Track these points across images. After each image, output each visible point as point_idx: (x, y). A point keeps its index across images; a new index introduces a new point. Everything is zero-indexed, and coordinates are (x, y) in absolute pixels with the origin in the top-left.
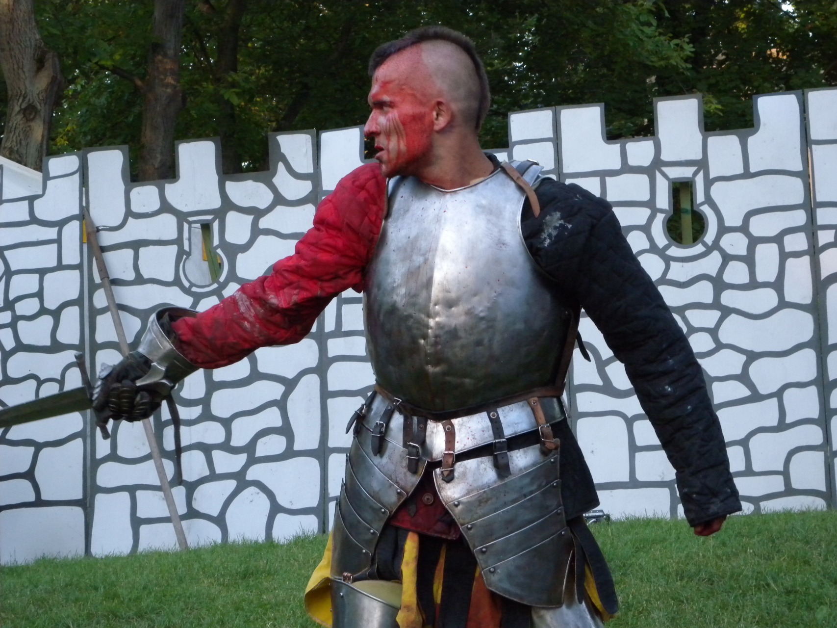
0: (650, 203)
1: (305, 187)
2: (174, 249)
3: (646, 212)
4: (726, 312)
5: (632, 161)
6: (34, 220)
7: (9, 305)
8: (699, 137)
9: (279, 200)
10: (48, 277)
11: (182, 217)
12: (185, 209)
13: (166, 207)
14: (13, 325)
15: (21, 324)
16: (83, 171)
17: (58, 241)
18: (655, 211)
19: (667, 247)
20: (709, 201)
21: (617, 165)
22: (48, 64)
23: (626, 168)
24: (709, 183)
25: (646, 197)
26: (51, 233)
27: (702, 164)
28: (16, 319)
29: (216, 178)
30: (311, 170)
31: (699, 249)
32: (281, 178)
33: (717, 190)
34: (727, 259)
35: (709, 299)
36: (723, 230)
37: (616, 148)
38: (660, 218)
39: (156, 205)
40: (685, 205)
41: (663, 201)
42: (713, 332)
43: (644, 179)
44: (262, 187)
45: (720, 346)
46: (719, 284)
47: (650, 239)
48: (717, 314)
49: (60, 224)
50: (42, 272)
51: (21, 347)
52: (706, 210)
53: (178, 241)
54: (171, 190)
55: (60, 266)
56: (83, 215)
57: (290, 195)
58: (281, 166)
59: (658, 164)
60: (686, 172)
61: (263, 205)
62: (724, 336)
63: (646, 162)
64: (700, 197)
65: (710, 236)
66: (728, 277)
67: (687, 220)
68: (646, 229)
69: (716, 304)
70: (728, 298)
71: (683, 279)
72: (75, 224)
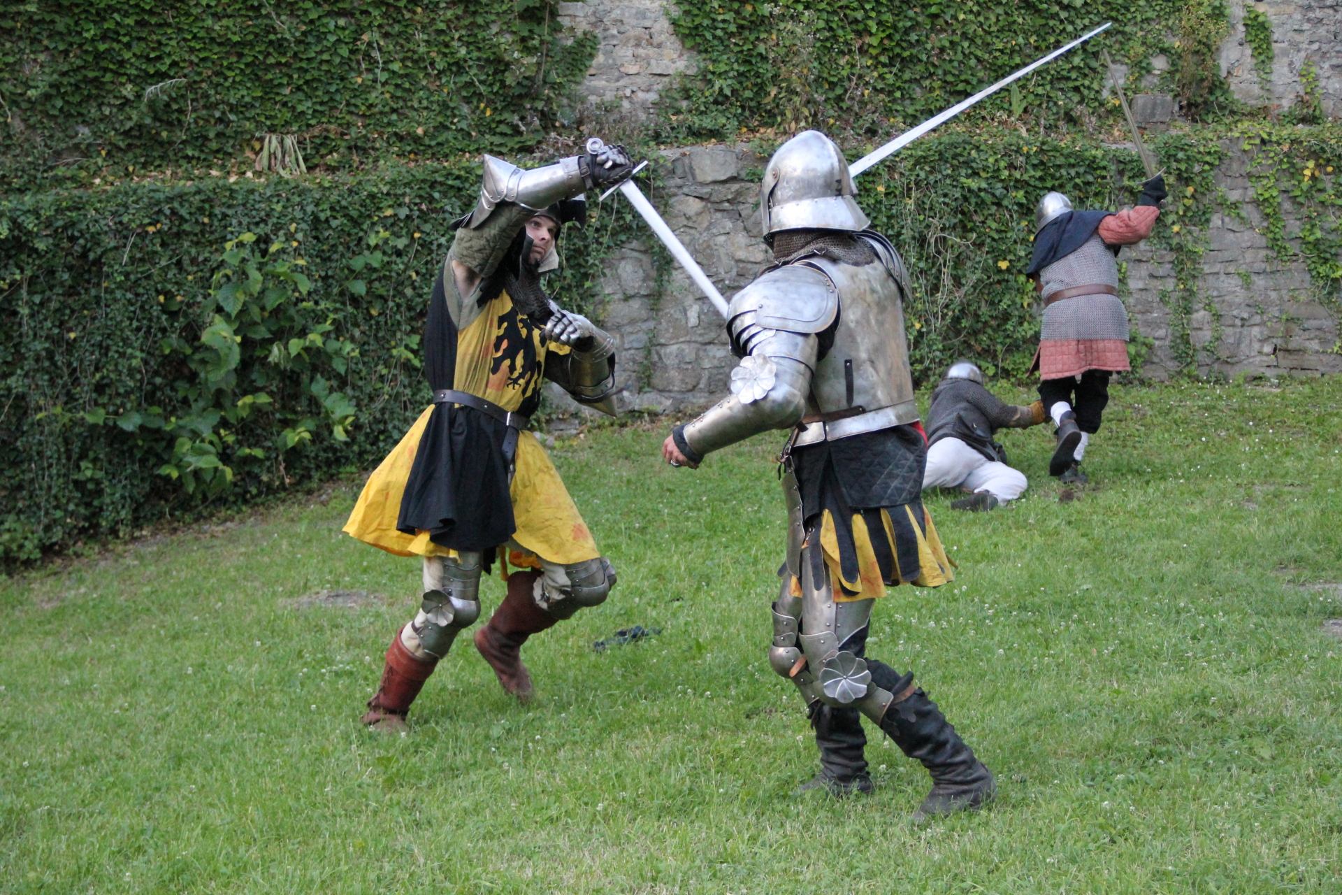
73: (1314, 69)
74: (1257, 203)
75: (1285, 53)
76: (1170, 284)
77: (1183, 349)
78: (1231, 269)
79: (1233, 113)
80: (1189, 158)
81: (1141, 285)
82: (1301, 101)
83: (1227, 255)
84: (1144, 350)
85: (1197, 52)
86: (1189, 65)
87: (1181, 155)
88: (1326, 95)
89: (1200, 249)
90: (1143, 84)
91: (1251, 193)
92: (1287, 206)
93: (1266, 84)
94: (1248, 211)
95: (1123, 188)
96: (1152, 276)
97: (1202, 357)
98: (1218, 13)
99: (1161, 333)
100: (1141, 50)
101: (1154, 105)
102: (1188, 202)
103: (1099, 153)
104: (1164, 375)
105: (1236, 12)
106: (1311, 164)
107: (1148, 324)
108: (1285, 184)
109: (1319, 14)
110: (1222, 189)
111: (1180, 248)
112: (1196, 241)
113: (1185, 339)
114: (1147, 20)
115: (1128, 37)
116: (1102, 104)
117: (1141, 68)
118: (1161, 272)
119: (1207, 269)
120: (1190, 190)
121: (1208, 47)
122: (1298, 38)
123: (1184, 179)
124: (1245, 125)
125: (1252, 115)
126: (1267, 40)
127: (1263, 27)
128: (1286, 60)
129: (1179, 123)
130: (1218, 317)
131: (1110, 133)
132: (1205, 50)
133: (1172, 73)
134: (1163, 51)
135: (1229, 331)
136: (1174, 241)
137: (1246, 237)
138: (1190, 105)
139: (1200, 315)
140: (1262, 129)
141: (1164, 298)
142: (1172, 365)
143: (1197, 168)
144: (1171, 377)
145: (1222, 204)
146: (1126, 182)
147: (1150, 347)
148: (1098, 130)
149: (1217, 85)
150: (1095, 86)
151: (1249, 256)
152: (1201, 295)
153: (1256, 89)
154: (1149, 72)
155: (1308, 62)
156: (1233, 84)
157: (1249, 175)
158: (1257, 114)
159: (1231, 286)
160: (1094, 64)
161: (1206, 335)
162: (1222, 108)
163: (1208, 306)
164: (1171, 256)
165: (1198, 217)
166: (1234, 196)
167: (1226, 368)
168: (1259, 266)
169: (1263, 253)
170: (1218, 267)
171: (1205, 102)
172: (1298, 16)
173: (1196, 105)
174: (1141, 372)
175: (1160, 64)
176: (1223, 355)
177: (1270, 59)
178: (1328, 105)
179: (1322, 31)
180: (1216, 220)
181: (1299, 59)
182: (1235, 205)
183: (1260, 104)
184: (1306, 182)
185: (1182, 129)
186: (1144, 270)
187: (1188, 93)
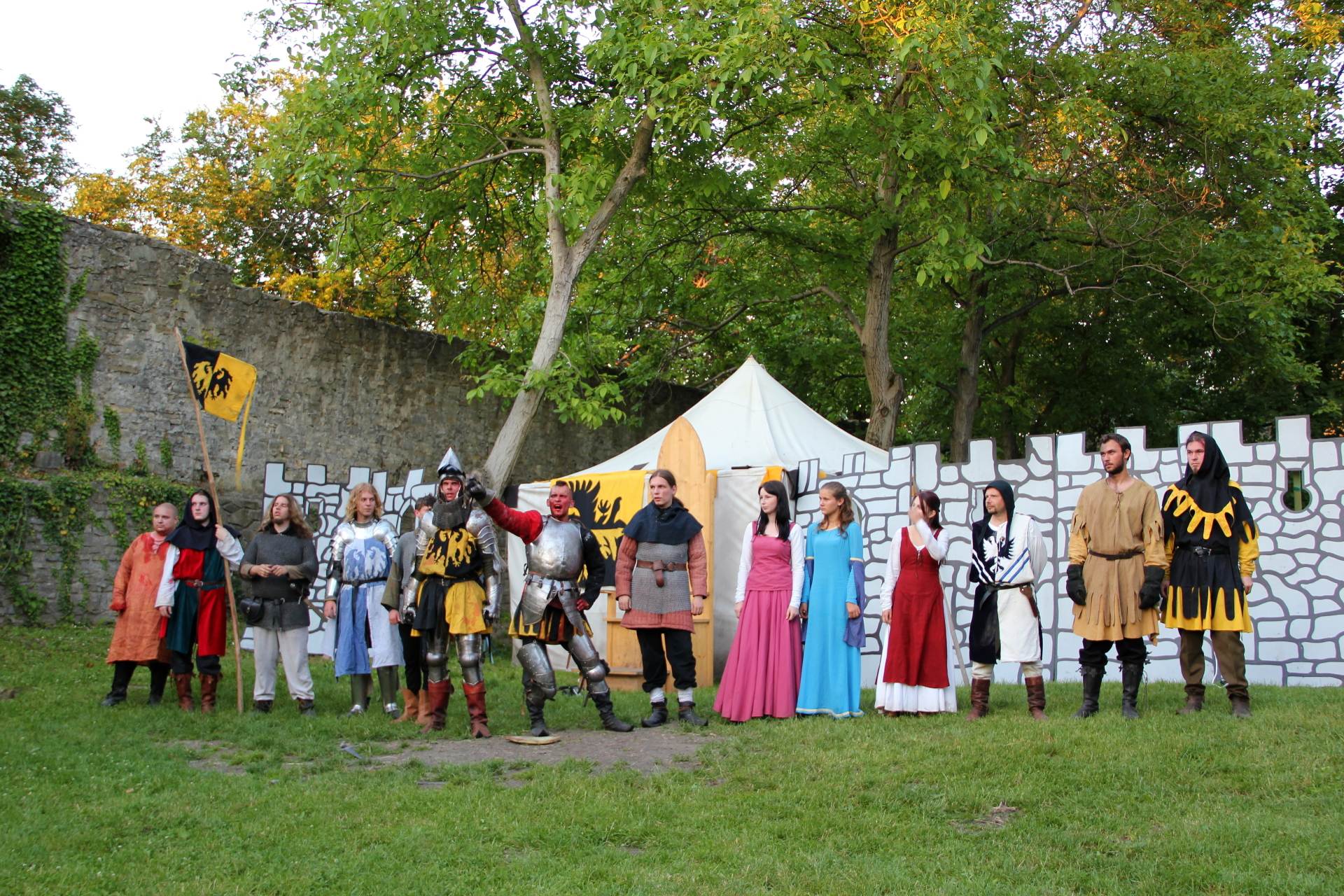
0: (1272, 484)
1: (1048, 469)
2: (966, 504)
3: (1270, 490)
4: (1324, 555)
5: (1260, 457)
6: (883, 485)
7: (867, 534)
8: (1307, 442)
9: (1031, 476)
10: (890, 518)
11: (971, 485)
12: (973, 481)
13: (961, 479)
14: (869, 546)
15: (874, 546)
16: (913, 456)
17: (897, 498)
18: (1275, 489)
19: (1283, 512)
20: (1313, 483)
21: (1250, 459)
22: (897, 382)
23: (1256, 461)
24: (1313, 472)
25: (1269, 480)
26: (893, 493)
27: (1309, 460)
28: (871, 543)
29: (992, 462)
30: (1051, 459)
31: (1305, 514)
32: (1033, 463)
33: (1317, 477)
34: (1325, 521)
35: (1312, 547)
36: (1322, 502)
37: (1249, 448)
38: (1279, 494)
39: (956, 478)
40: (1297, 485)
41: (1281, 482)
42: (1315, 568)
43: (1269, 468)
44: (1020, 468)
45: (1319, 577)
46: (1319, 537)
47: (1272, 506)
48: (1317, 556)
49: (899, 487)
50: (887, 516)
51: (873, 559)
52: (1311, 489)
53: (969, 500)
54: (964, 468)
55: (898, 513)
56: (912, 483)
57: (1037, 474)
58: (1033, 456)
59: (1278, 459)
60: (1297, 465)
61: (1021, 480)
62: (1322, 570)
63: (1270, 457)
64: (1307, 480)
65: (1313, 505)
66: (1325, 533)
67: (1298, 496)
68: (1269, 500)
69: (1317, 550)
70: (1325, 546)
71: (1294, 533)
72: (908, 488)
73: (144, 445)
74: (112, 519)
75: (127, 435)
76: (59, 566)
77: (66, 605)
78: (96, 558)
79: (97, 466)
80: (73, 492)
81: (40, 565)
82: (136, 463)
83: (94, 549)
84: (42, 606)
85: (76, 430)
86: (71, 436)
87: (68, 489)
88: (150, 461)
89: (78, 545)
90: (43, 445)
91: (109, 514)
92: (130, 522)
93: (117, 452)
94: (107, 524)
95: (31, 507)
96: (48, 560)
97: (77, 610)
98: (89, 408)
99: (52, 595)
100: (43, 425)
101: (51, 458)
102: (72, 517)
103: (17, 485)
104: (53, 621)
105: (100, 409)
106: (144, 499)
107: (44, 589)
108: (129, 509)
109: (146, 415)
110: (92, 510)
111: (65, 544)
112: (76, 540)
113: (67, 599)
114: (47, 408)
115: (34, 417)
116: (17, 455)
117: (42, 435)
118: (53, 558)
119: (82, 557)
120: (73, 510)
121: (84, 427)
122: (135, 427)
123: (70, 503)
124: (106, 474)
125: (109, 468)
126: (117, 426)
127: (115, 419)
128: (127, 439)
129: (66, 470)
130: (87, 586)
131: (22, 473)
132: (81, 429)
133: (61, 440)
134: (56, 427)
135: (94, 594)
136: (63, 540)
137: (106, 539)
138: (72, 460)
139: (77, 585)
140: (117, 477)
141: (55, 574)
142: (59, 615)
143: (77, 497)
144: (58, 622)
145: (92, 519)
146: (34, 503)
147: (45, 604)
148: (15, 470)
149: (88, 450)
150: (13, 444)
151: (107, 550)
152: (78, 573)
153: (111, 454)
154: (47, 438)
155: (140, 441)
156: (98, 450)
157: (108, 504)
158: (113, 468)
159: (96, 567)
160: (13, 431)
161: (80, 597)
162: (91, 463)
163: (82, 579)
164: (61, 549)
165: (77, 527)
166: (99, 515)
167: (91, 617)
168: (112, 557)
169: (116, 549)
170: (88, 557)
171: (81, 459)
172: (135, 415)
173: (75, 460)
174: (39, 619)
175: (54, 434)
176: (90, 609)
177: (119, 437)
178: (151, 466)
179: (148, 425)
180: (88, 529)
181: (135, 439)
182: (100, 520)
183: (113, 462)
184: (141, 510)
185: (67, 474)
186: (43, 556)
187: (71, 453)
